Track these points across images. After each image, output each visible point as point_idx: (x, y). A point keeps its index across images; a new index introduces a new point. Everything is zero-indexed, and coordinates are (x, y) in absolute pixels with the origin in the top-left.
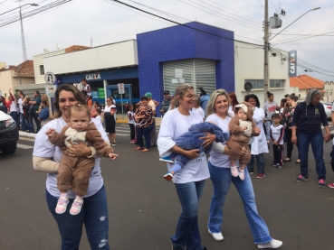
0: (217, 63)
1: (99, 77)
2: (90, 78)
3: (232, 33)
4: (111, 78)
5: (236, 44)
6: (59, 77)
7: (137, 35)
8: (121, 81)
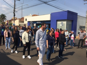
0: (72, 21)
3: (77, 14)
5: (78, 16)
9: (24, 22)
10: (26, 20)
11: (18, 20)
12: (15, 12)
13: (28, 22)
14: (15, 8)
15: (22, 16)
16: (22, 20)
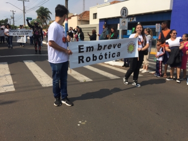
1: (135, 20)
2: (128, 21)
10: (95, 15)
11: (76, 17)
13: (101, 20)
15: (84, 7)
16: (84, 18)
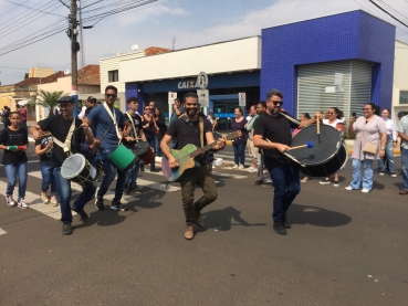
0: (375, 69)
2: (184, 86)
4: (216, 86)
6: (139, 85)
7: (263, 30)
8: (241, 90)
9: (99, 86)
11: (69, 78)
12: (78, 27)
13: (129, 85)
14: (74, 8)
16: (87, 79)
